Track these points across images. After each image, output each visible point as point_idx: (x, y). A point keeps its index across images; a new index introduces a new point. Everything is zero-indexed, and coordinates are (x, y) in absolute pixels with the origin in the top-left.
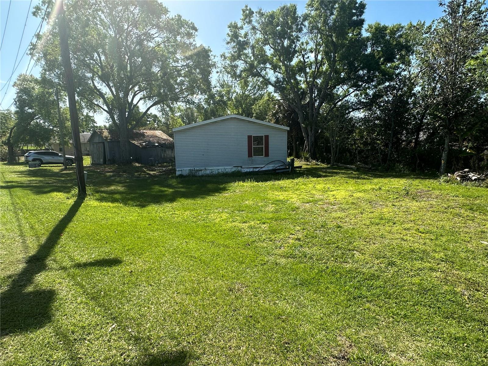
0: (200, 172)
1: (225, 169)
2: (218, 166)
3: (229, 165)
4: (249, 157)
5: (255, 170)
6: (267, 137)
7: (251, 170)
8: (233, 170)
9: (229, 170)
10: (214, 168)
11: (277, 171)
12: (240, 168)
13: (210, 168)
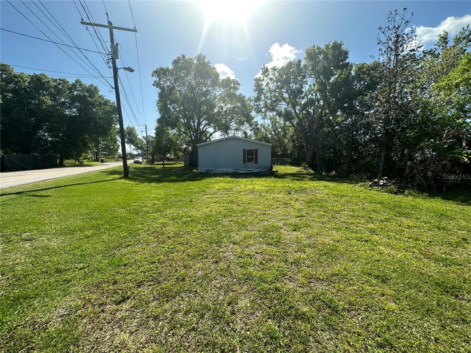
0: (212, 171)
1: (228, 170)
2: (223, 168)
3: (231, 168)
4: (243, 163)
5: (247, 172)
6: (256, 150)
7: (245, 172)
8: (233, 171)
9: (230, 171)
10: (221, 169)
11: (260, 173)
12: (237, 170)
13: (218, 169)
